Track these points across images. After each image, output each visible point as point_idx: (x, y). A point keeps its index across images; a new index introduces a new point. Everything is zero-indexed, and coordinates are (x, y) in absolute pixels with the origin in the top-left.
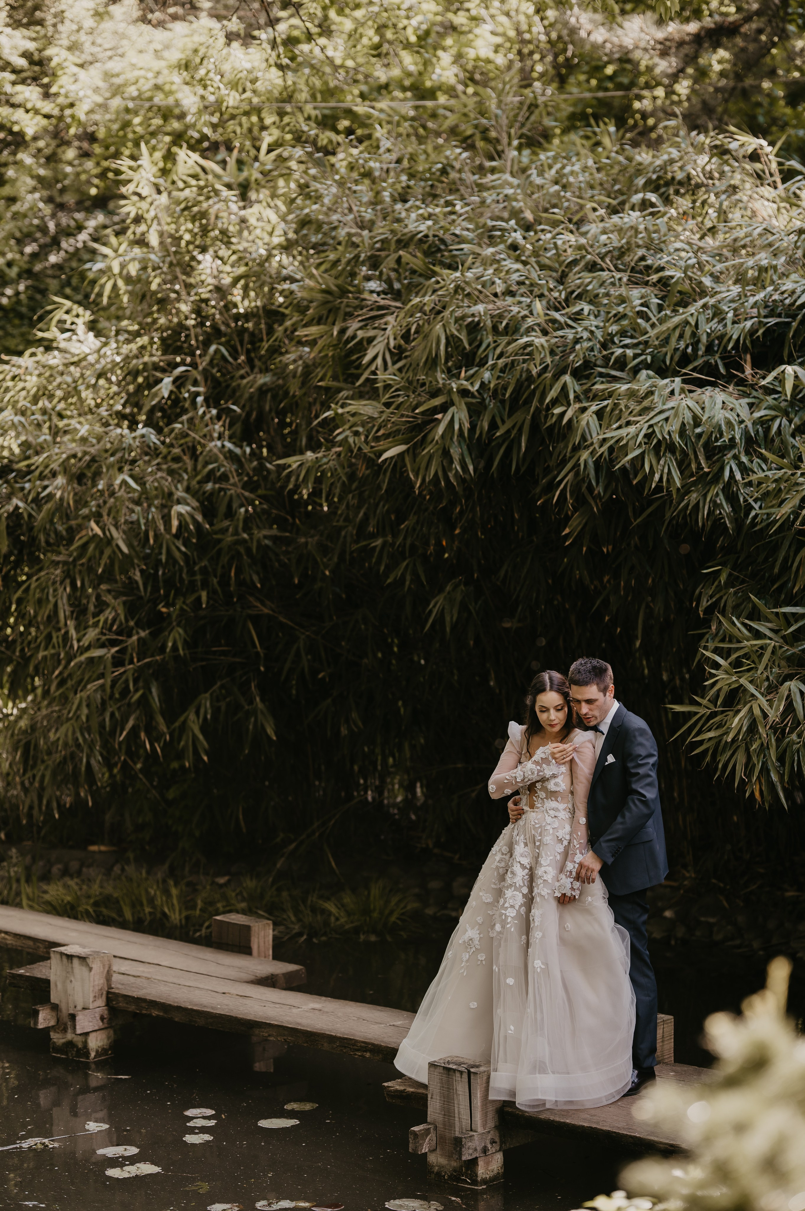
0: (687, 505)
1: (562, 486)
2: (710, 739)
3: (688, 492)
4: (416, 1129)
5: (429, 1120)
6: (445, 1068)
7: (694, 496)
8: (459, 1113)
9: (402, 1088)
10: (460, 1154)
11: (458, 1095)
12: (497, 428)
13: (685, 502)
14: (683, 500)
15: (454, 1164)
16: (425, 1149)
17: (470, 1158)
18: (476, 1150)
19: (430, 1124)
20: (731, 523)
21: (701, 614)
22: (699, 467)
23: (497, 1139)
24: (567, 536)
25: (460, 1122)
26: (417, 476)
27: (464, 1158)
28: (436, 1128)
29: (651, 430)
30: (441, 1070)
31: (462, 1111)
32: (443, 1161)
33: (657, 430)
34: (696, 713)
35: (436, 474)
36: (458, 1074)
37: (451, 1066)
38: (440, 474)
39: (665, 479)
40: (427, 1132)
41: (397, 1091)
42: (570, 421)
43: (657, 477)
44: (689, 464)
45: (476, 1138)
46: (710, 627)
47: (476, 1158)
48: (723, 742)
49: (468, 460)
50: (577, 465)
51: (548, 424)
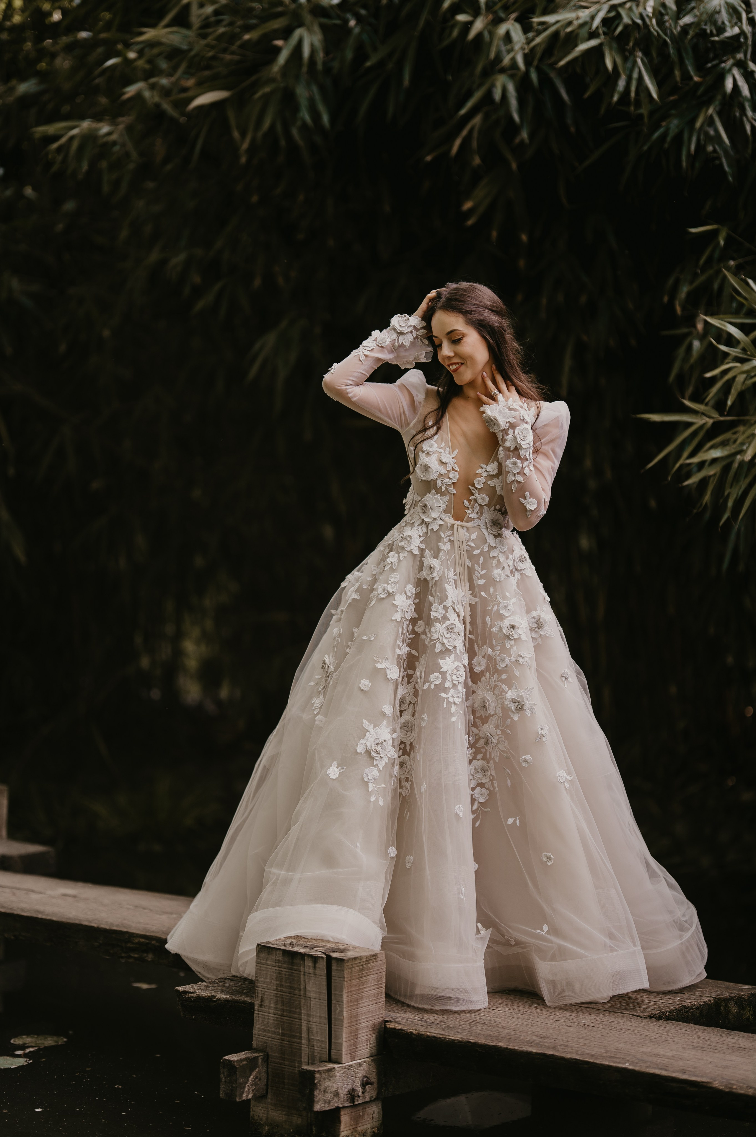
0: (665, 135)
1: (465, 132)
2: (714, 461)
3: (665, 117)
4: (233, 1057)
5: (255, 1043)
6: (285, 952)
7: (674, 124)
8: (309, 1030)
9: (209, 994)
10: (311, 1101)
11: (307, 998)
12: (366, 58)
13: (662, 130)
14: (658, 127)
15: (297, 1120)
16: (247, 1094)
17: (327, 1108)
18: (337, 1094)
19: (256, 1050)
20: (729, 166)
21: (679, 310)
22: (686, 77)
23: (373, 1078)
24: (471, 211)
25: (310, 1045)
26: (243, 135)
27: (317, 1108)
28: (266, 1058)
29: (612, 14)
30: (279, 957)
31: (315, 1027)
32: (278, 1116)
33: (623, 12)
34: (689, 424)
35: (272, 127)
36: (309, 963)
37: (296, 949)
38: (279, 128)
39: (633, 88)
40: (252, 1064)
41: (199, 998)
42: (479, 36)
43: (621, 84)
44: (671, 72)
45: (338, 1074)
46: (695, 326)
47: (338, 1110)
48: (736, 465)
49: (321, 108)
50: (489, 95)
51: (446, 43)
